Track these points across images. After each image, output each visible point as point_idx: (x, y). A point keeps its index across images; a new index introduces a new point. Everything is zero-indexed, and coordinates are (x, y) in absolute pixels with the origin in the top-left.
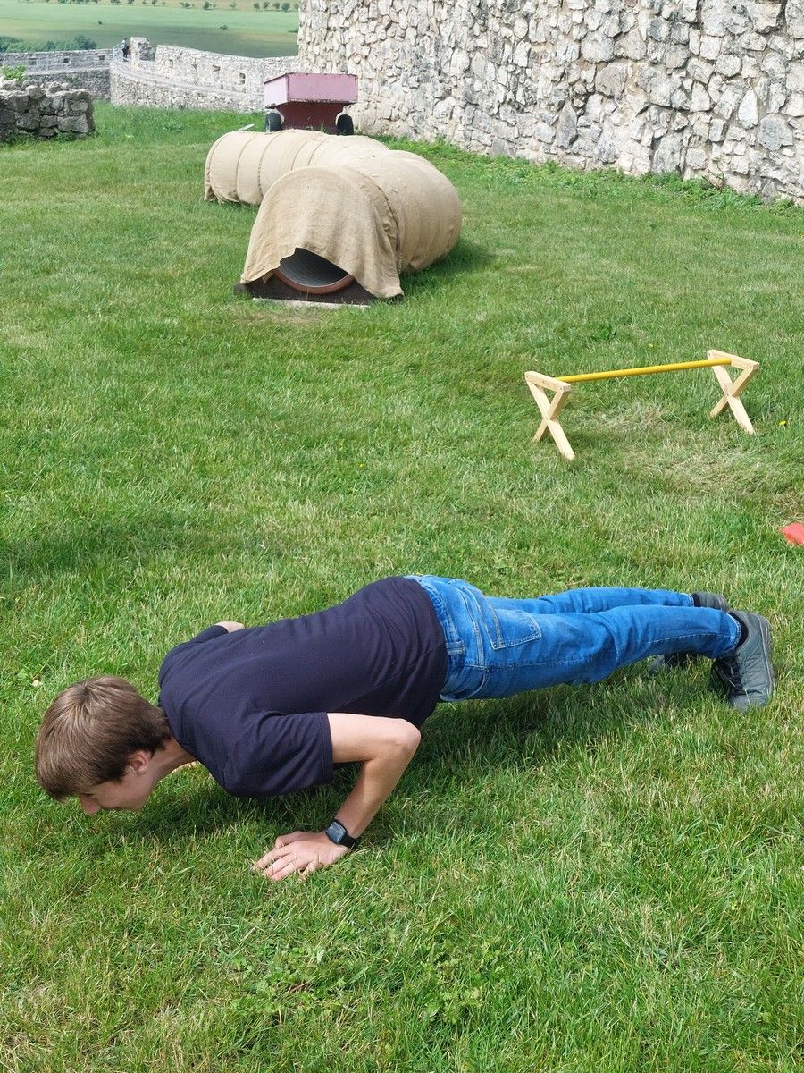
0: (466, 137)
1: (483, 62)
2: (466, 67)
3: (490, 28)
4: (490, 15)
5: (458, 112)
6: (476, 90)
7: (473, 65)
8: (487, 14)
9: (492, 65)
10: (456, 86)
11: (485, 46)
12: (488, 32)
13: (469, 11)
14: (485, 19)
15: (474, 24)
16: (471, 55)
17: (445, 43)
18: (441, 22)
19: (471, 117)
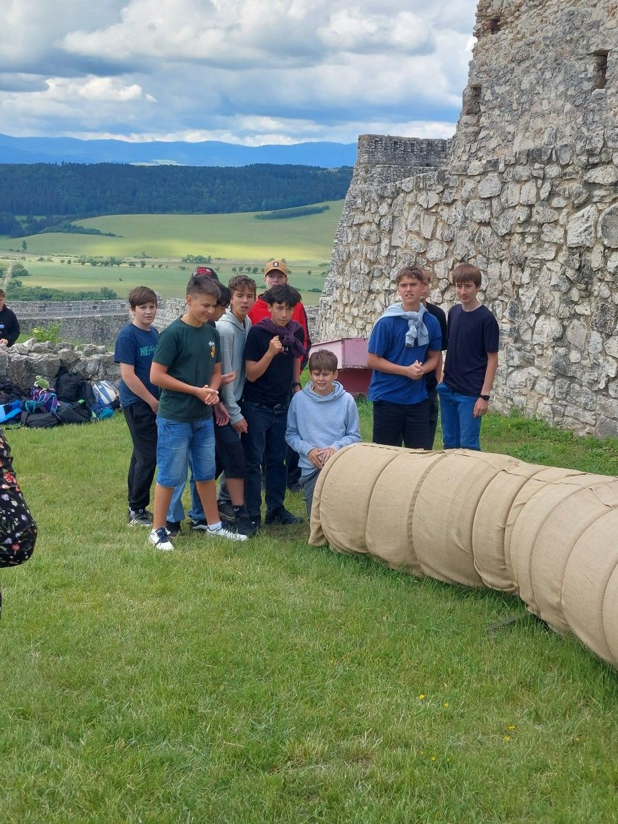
0: (555, 412)
1: (584, 331)
2: (558, 335)
3: (596, 293)
4: (595, 279)
5: (543, 384)
6: (573, 361)
7: (569, 333)
8: (591, 278)
9: (599, 335)
10: (541, 355)
11: (588, 313)
12: (592, 299)
13: (564, 274)
14: (587, 284)
15: (570, 289)
16: (566, 323)
17: (526, 308)
18: (521, 286)
19: (564, 390)
